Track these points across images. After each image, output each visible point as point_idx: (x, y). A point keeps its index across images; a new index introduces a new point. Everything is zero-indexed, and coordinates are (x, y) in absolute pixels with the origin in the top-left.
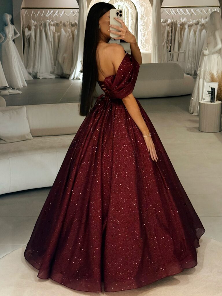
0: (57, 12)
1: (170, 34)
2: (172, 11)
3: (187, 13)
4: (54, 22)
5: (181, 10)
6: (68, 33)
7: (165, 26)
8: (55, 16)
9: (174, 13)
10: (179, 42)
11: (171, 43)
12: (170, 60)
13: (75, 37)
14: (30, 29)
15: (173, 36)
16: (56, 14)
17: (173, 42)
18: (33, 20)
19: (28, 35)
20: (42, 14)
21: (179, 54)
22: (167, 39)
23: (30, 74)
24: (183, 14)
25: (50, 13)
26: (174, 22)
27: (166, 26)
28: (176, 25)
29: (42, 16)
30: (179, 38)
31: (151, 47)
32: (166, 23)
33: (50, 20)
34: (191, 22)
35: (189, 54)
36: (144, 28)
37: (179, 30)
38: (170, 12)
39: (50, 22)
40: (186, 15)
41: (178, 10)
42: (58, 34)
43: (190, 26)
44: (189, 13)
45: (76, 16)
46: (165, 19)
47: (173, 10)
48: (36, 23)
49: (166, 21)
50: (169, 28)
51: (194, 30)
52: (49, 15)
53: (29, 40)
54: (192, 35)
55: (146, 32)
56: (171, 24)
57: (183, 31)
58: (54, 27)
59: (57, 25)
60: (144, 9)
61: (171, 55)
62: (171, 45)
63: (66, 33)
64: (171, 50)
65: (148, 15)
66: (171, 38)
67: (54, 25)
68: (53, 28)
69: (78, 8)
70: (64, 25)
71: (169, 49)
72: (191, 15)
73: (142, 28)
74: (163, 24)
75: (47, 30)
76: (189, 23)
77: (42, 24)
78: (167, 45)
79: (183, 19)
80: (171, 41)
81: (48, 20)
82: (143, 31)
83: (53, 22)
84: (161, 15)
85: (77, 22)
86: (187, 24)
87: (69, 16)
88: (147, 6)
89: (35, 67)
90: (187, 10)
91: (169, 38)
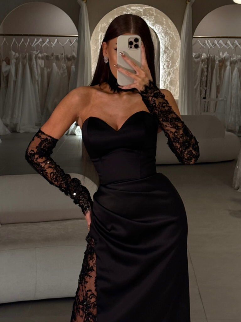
0: (48, 40)
1: (206, 73)
2: (208, 43)
3: (229, 45)
4: (43, 54)
5: (221, 41)
6: (61, 69)
7: (198, 62)
8: (44, 46)
9: (211, 45)
10: (218, 84)
11: (206, 86)
12: (204, 111)
13: (72, 74)
14: (8, 63)
15: (209, 76)
16: (46, 43)
17: (208, 84)
18: (14, 51)
19: (6, 71)
20: (26, 43)
21: (216, 102)
22: (201, 80)
23: (7, 126)
24: (224, 47)
25: (38, 42)
26: (211, 58)
27: (200, 62)
28: (213, 61)
29: (27, 45)
30: (217, 79)
31: (178, 91)
32: (199, 59)
33: (37, 51)
34: (234, 58)
35: (231, 102)
36: (169, 64)
37: (218, 68)
38: (206, 44)
39: (38, 54)
40: (228, 48)
41: (216, 42)
42: (48, 70)
43: (233, 63)
44: (232, 45)
45: (74, 47)
46: (198, 53)
47: (209, 41)
48: (17, 55)
49: (199, 56)
50: (204, 66)
51: (238, 69)
52: (36, 44)
53: (7, 78)
54: (236, 74)
55: (172, 69)
56: (207, 60)
57: (223, 70)
58: (43, 61)
59: (47, 58)
60: (169, 38)
61: (206, 103)
62: (206, 88)
63: (60, 69)
64: (206, 95)
65: (175, 47)
66: (206, 78)
67: (42, 58)
68: (41, 62)
69: (77, 35)
70: (57, 58)
71: (203, 95)
72: (235, 48)
73: (166, 64)
74: (196, 60)
75: (33, 65)
76: (231, 59)
77: (26, 56)
78: (201, 88)
79: (223, 54)
80: (206, 83)
81: (35, 52)
82: (168, 69)
83: (41, 54)
84: (193, 47)
85: (75, 54)
86: (229, 60)
87: (63, 47)
88: (174, 34)
89: (14, 115)
90: (229, 42)
91: (204, 79)
